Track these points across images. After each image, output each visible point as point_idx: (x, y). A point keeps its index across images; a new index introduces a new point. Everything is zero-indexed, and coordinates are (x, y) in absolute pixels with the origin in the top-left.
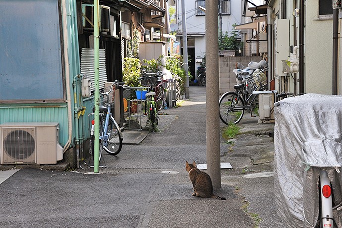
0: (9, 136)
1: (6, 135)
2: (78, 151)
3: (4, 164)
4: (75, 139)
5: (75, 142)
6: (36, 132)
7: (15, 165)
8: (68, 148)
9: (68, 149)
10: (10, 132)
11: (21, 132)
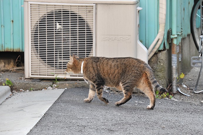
0: (42, 21)
1: (37, 19)
2: (174, 58)
3: (31, 79)
4: (169, 33)
5: (169, 40)
6: (96, 14)
7: (53, 80)
8: (155, 50)
9: (156, 54)
10: (44, 12)
11: (66, 12)
